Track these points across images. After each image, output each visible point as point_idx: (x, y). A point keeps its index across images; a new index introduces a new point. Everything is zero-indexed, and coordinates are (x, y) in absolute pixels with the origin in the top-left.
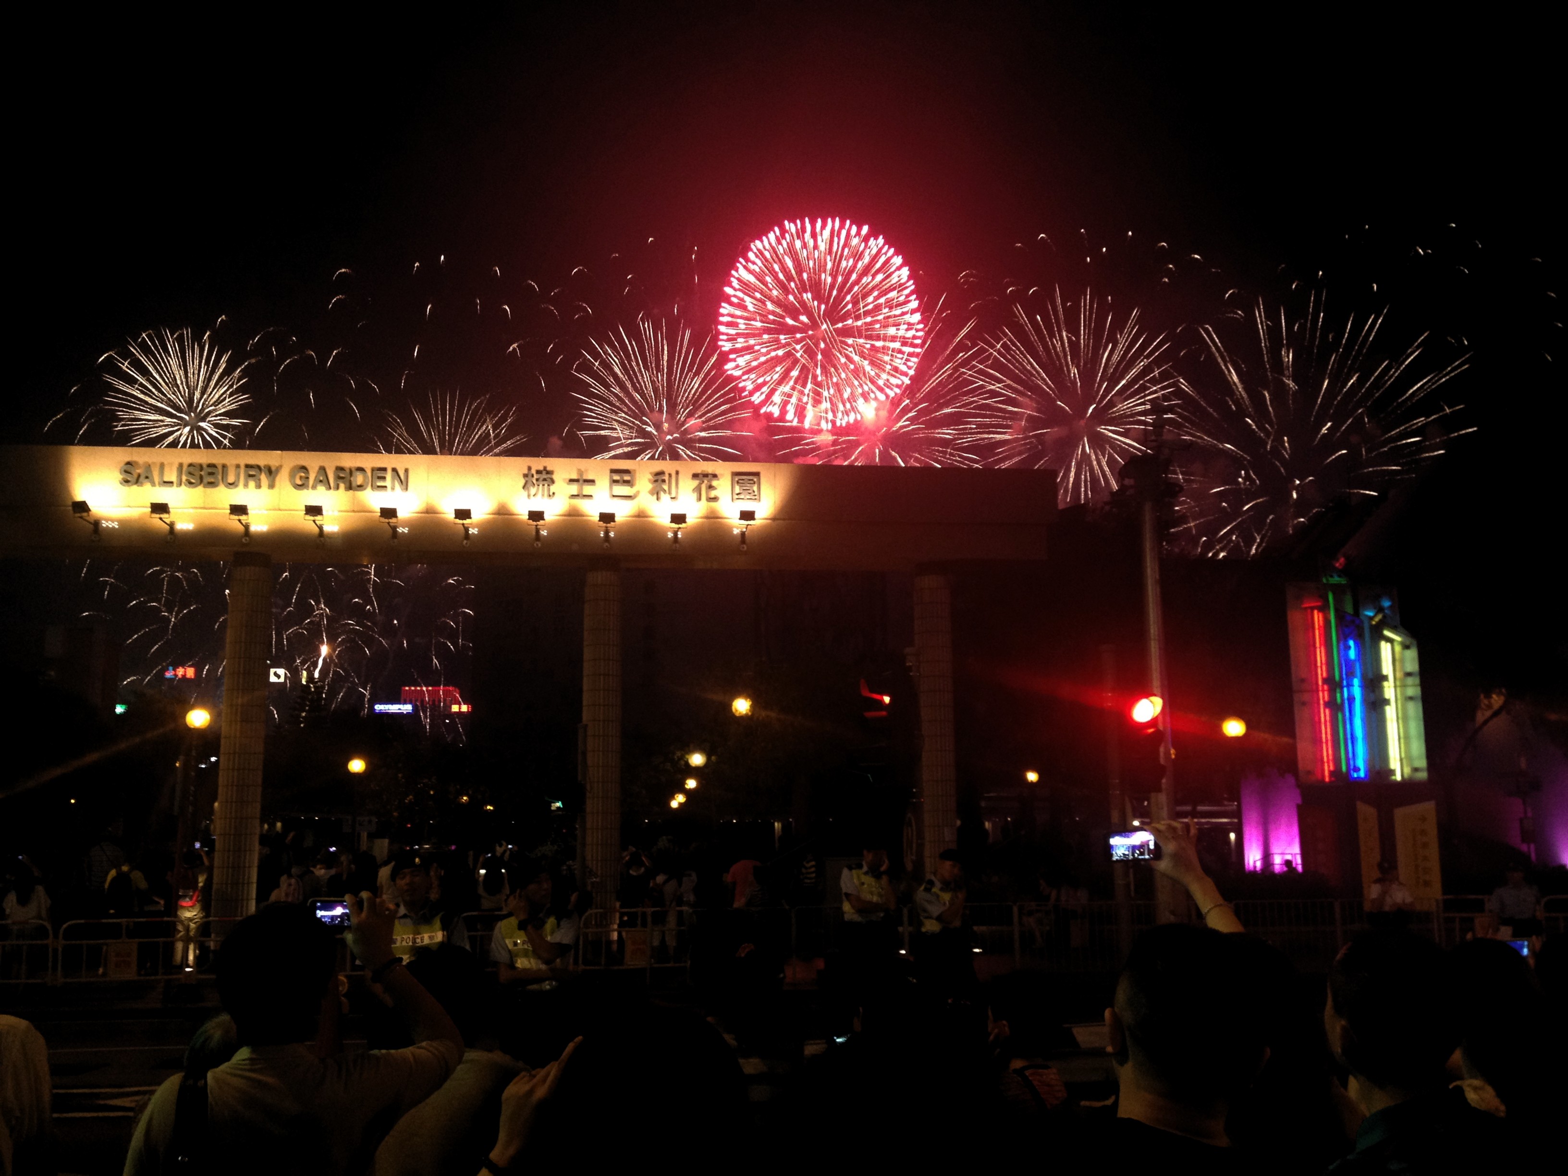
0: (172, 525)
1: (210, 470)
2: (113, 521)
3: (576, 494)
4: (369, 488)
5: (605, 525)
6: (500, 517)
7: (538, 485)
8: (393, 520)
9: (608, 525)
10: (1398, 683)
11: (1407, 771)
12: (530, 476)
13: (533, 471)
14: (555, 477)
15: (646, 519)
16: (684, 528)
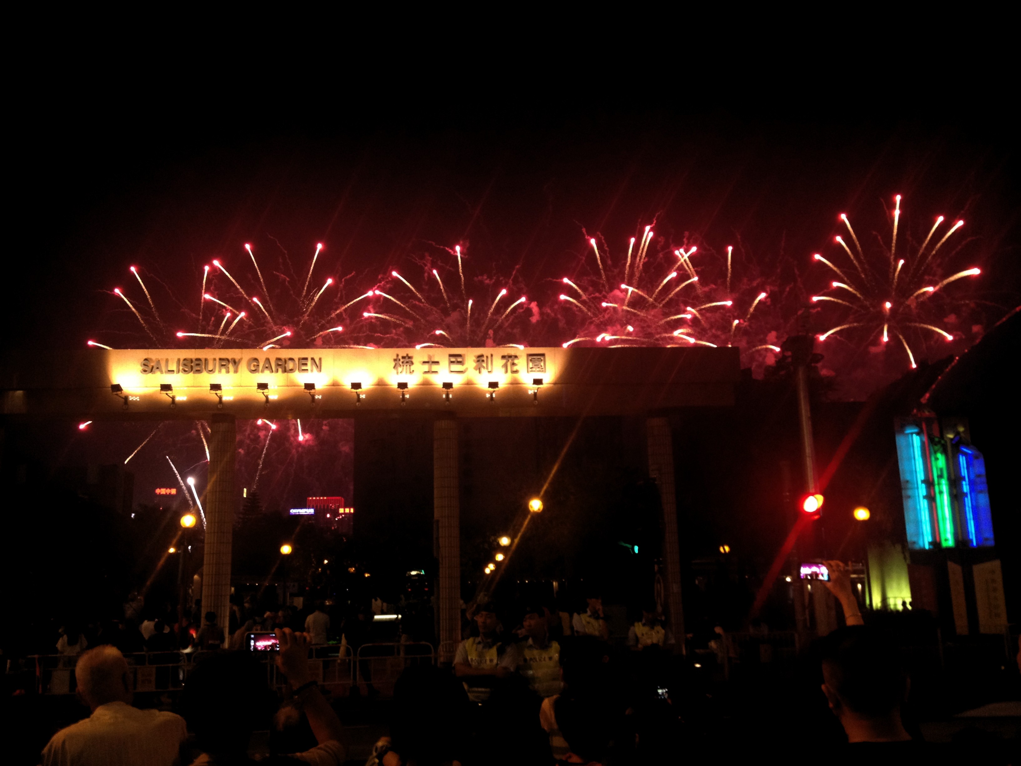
0: (173, 398)
1: (197, 362)
2: (136, 396)
3: (427, 370)
4: (297, 371)
5: (446, 390)
7: (403, 366)
8: (313, 391)
9: (449, 390)
11: (980, 540)
12: (398, 360)
13: (400, 357)
14: (414, 360)
15: (472, 386)
16: (498, 391)
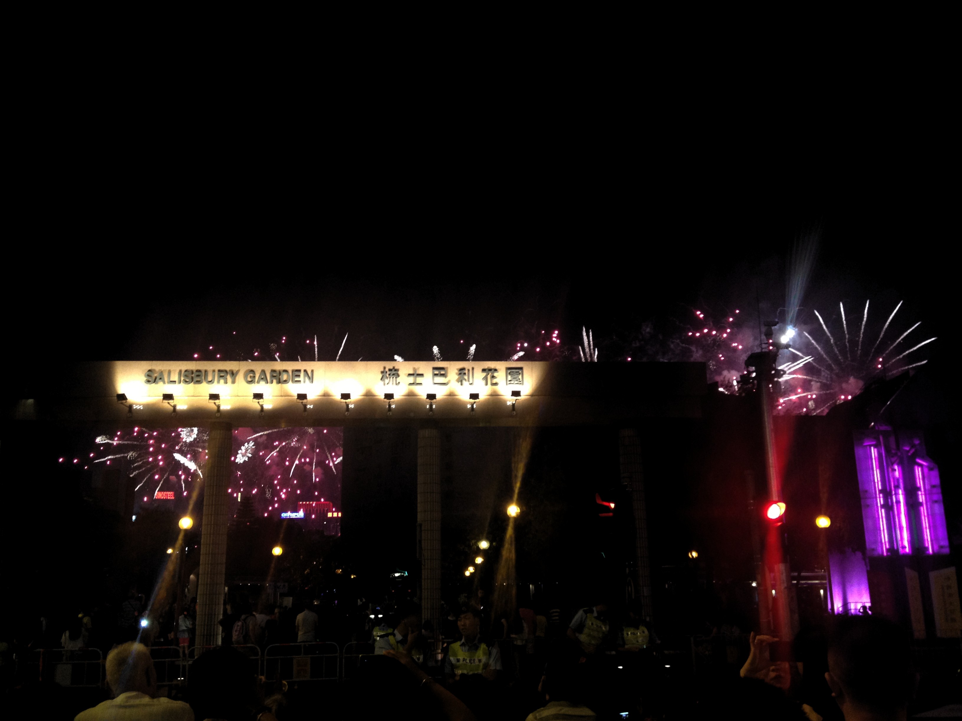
0: (174, 407)
1: (198, 374)
2: (140, 405)
3: (412, 382)
4: (291, 382)
5: (430, 401)
6: (368, 397)
7: (390, 378)
8: (305, 401)
9: (432, 401)
10: (927, 492)
11: (936, 547)
12: (385, 372)
13: (387, 370)
14: (400, 372)
15: (454, 397)
16: (478, 402)
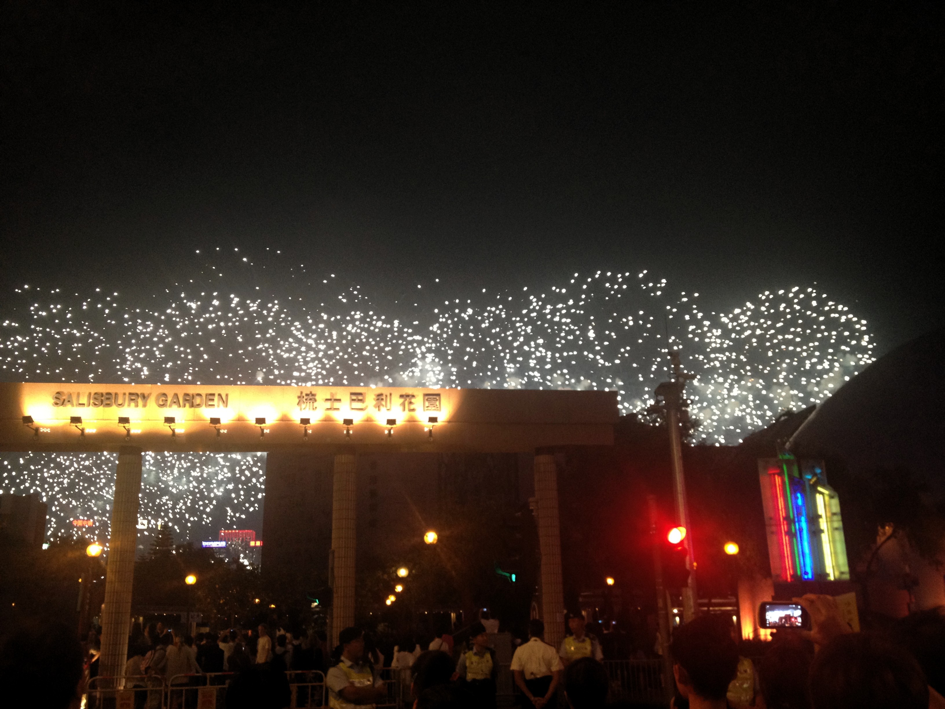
0: (83, 430)
1: (108, 397)
2: (47, 428)
3: (329, 407)
4: (204, 406)
5: (347, 426)
6: (284, 422)
7: (307, 403)
8: (218, 425)
10: (828, 519)
11: (837, 574)
12: (302, 397)
13: (304, 394)
14: (317, 397)
15: (371, 423)
16: (395, 428)
